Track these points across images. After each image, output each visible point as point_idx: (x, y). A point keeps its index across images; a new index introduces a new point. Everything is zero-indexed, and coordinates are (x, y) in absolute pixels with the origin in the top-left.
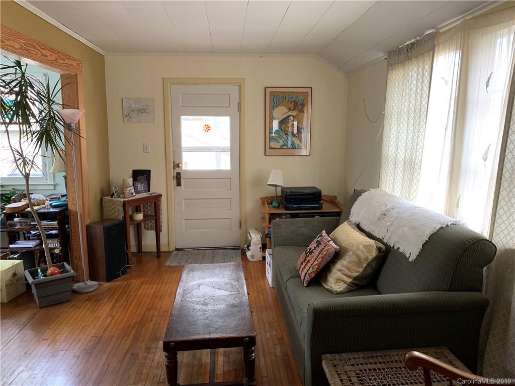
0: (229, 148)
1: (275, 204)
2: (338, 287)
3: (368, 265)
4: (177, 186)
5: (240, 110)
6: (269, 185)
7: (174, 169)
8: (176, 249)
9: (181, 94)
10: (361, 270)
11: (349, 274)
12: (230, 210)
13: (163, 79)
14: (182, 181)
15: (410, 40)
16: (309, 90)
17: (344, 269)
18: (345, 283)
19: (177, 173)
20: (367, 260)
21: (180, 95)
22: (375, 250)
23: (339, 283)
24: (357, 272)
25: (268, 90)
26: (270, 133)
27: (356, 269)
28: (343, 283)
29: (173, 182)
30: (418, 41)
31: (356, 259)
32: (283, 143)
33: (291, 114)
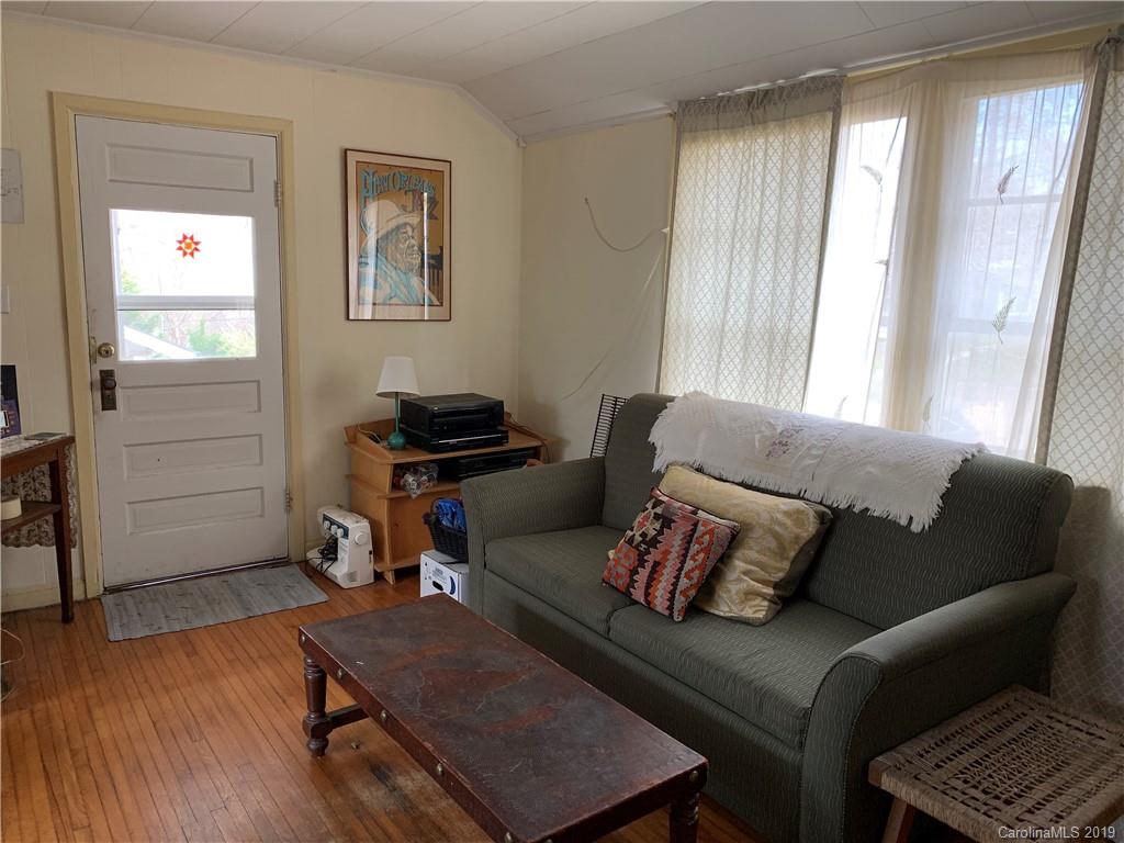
0: (252, 301)
1: (397, 439)
2: (754, 609)
3: (801, 551)
4: (103, 409)
5: (279, 201)
6: (379, 395)
7: (93, 359)
8: (105, 588)
9: (108, 145)
10: (786, 565)
11: (767, 577)
12: (261, 464)
13: (50, 95)
14: (119, 393)
15: (757, 82)
16: (444, 167)
17: (753, 568)
18: (764, 597)
19: (101, 372)
20: (797, 543)
21: (107, 149)
22: (812, 519)
23: (750, 600)
24: (780, 569)
25: (352, 159)
26: (360, 263)
27: (779, 565)
28: (760, 599)
29: (89, 400)
30: (781, 89)
31: (773, 544)
32: (389, 291)
33: (408, 220)
